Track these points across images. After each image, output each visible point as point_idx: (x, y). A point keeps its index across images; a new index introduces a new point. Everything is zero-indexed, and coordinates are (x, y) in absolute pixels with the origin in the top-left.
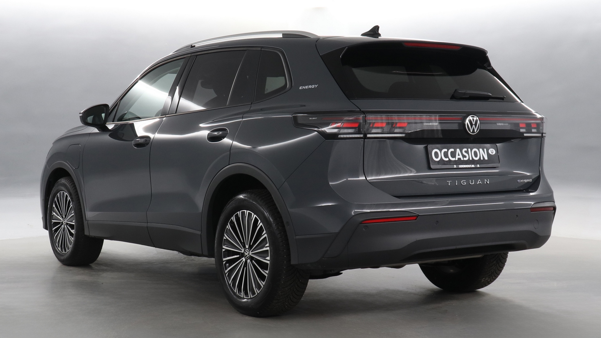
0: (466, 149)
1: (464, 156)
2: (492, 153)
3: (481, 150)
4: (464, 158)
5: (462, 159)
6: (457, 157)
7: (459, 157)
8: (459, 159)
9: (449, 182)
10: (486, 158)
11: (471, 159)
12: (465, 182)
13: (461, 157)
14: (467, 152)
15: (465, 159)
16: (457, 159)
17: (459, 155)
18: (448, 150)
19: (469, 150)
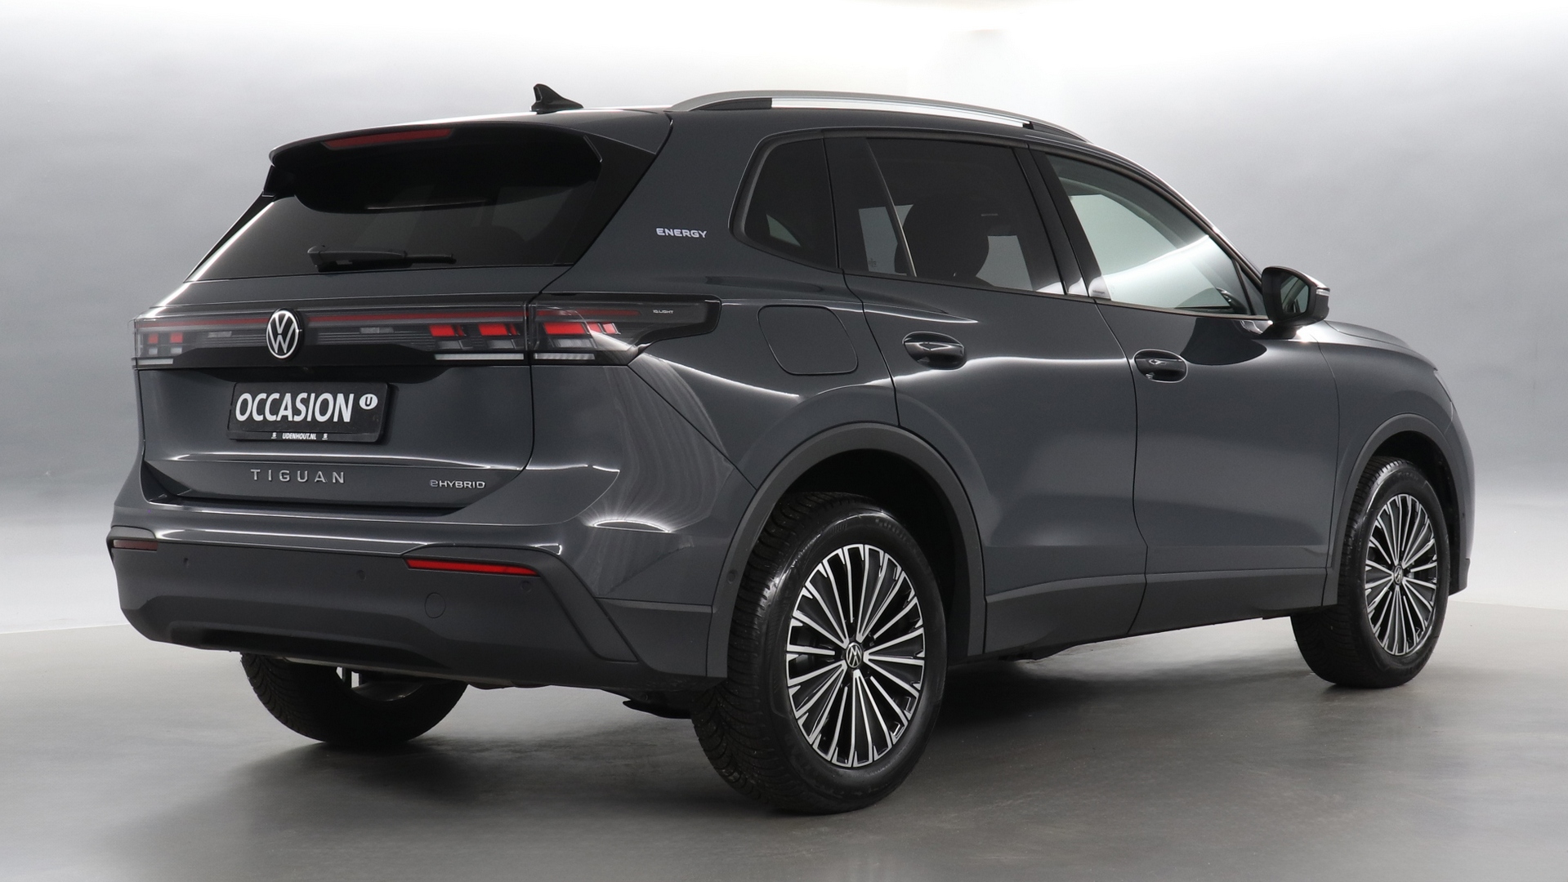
0: (304, 395)
1: (296, 412)
2: (367, 405)
3: (340, 397)
4: (295, 416)
5: (290, 419)
6: (282, 412)
7: (285, 413)
8: (285, 417)
9: (256, 471)
10: (347, 418)
11: (309, 419)
12: (286, 474)
13: (289, 413)
14: (305, 402)
15: (298, 419)
16: (279, 419)
17: (286, 409)
18: (268, 397)
19: (313, 396)
